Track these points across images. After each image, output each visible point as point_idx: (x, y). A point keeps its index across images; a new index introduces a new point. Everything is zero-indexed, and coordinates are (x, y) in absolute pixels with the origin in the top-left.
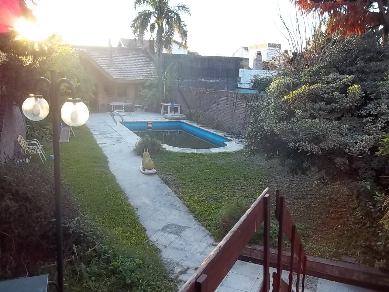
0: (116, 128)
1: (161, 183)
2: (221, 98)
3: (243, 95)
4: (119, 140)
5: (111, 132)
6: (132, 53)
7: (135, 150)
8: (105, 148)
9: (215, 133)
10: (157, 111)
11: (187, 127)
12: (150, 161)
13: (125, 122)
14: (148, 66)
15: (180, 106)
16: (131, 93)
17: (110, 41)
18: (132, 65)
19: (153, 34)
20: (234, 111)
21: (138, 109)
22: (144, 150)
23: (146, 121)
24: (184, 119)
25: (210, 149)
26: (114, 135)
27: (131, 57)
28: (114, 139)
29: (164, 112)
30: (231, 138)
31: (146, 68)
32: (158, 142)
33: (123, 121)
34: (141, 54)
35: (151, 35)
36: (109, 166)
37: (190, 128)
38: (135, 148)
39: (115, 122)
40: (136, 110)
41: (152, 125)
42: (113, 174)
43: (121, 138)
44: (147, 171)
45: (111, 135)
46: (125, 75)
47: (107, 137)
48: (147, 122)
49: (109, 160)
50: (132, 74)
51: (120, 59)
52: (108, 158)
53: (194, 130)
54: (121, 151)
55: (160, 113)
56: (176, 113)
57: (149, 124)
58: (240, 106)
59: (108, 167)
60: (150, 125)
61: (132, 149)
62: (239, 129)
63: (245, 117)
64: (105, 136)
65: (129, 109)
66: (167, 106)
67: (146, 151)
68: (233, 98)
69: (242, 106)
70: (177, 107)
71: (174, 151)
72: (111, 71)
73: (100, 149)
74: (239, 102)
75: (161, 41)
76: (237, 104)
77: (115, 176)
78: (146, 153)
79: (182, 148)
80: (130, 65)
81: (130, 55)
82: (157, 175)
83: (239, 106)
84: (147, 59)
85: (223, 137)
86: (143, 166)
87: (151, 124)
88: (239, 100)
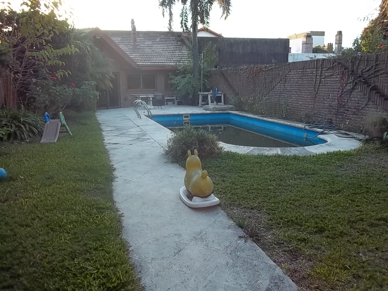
0: (139, 122)
1: (240, 237)
2: (291, 73)
3: (335, 61)
4: (141, 137)
5: (130, 127)
6: (160, 37)
7: (167, 153)
8: (115, 150)
9: (289, 123)
10: (194, 103)
11: (238, 119)
12: (203, 177)
13: (152, 116)
14: (180, 50)
15: (224, 94)
16: (160, 82)
17: (133, 22)
18: (161, 49)
19: (185, 6)
20: (316, 89)
21: (169, 103)
22: (189, 152)
23: (181, 113)
24: (231, 109)
25: (305, 147)
26: (134, 131)
27: (159, 41)
28: (133, 136)
29: (203, 103)
30: (322, 130)
31: (177, 53)
32: (211, 136)
33: (150, 114)
34: (170, 38)
35: (183, 8)
36: (114, 188)
37: (244, 121)
38: (167, 149)
39: (138, 115)
40: (167, 104)
41: (189, 119)
42: (117, 210)
43: (144, 135)
44: (197, 202)
45: (129, 130)
46: (152, 60)
47: (123, 134)
48: (182, 115)
49: (116, 173)
50: (161, 59)
51: (146, 44)
52: (114, 169)
53: (250, 122)
54: (142, 156)
55: (198, 106)
56: (218, 104)
57: (185, 117)
58: (329, 79)
59: (111, 192)
60: (187, 119)
61: (161, 151)
62: (330, 116)
63: (340, 96)
64: (119, 132)
65: (158, 103)
66: (207, 95)
67: (193, 153)
68: (315, 70)
69: (333, 79)
70: (220, 95)
71: (240, 153)
72: (134, 57)
73: (105, 152)
74: (326, 74)
75: (196, 10)
76: (323, 77)
77: (121, 216)
78: (194, 158)
79: (252, 148)
80: (157, 49)
81: (158, 39)
82: (222, 212)
83: (326, 79)
84: (179, 43)
85: (305, 129)
86: (186, 188)
87: (187, 117)
88: (327, 70)
